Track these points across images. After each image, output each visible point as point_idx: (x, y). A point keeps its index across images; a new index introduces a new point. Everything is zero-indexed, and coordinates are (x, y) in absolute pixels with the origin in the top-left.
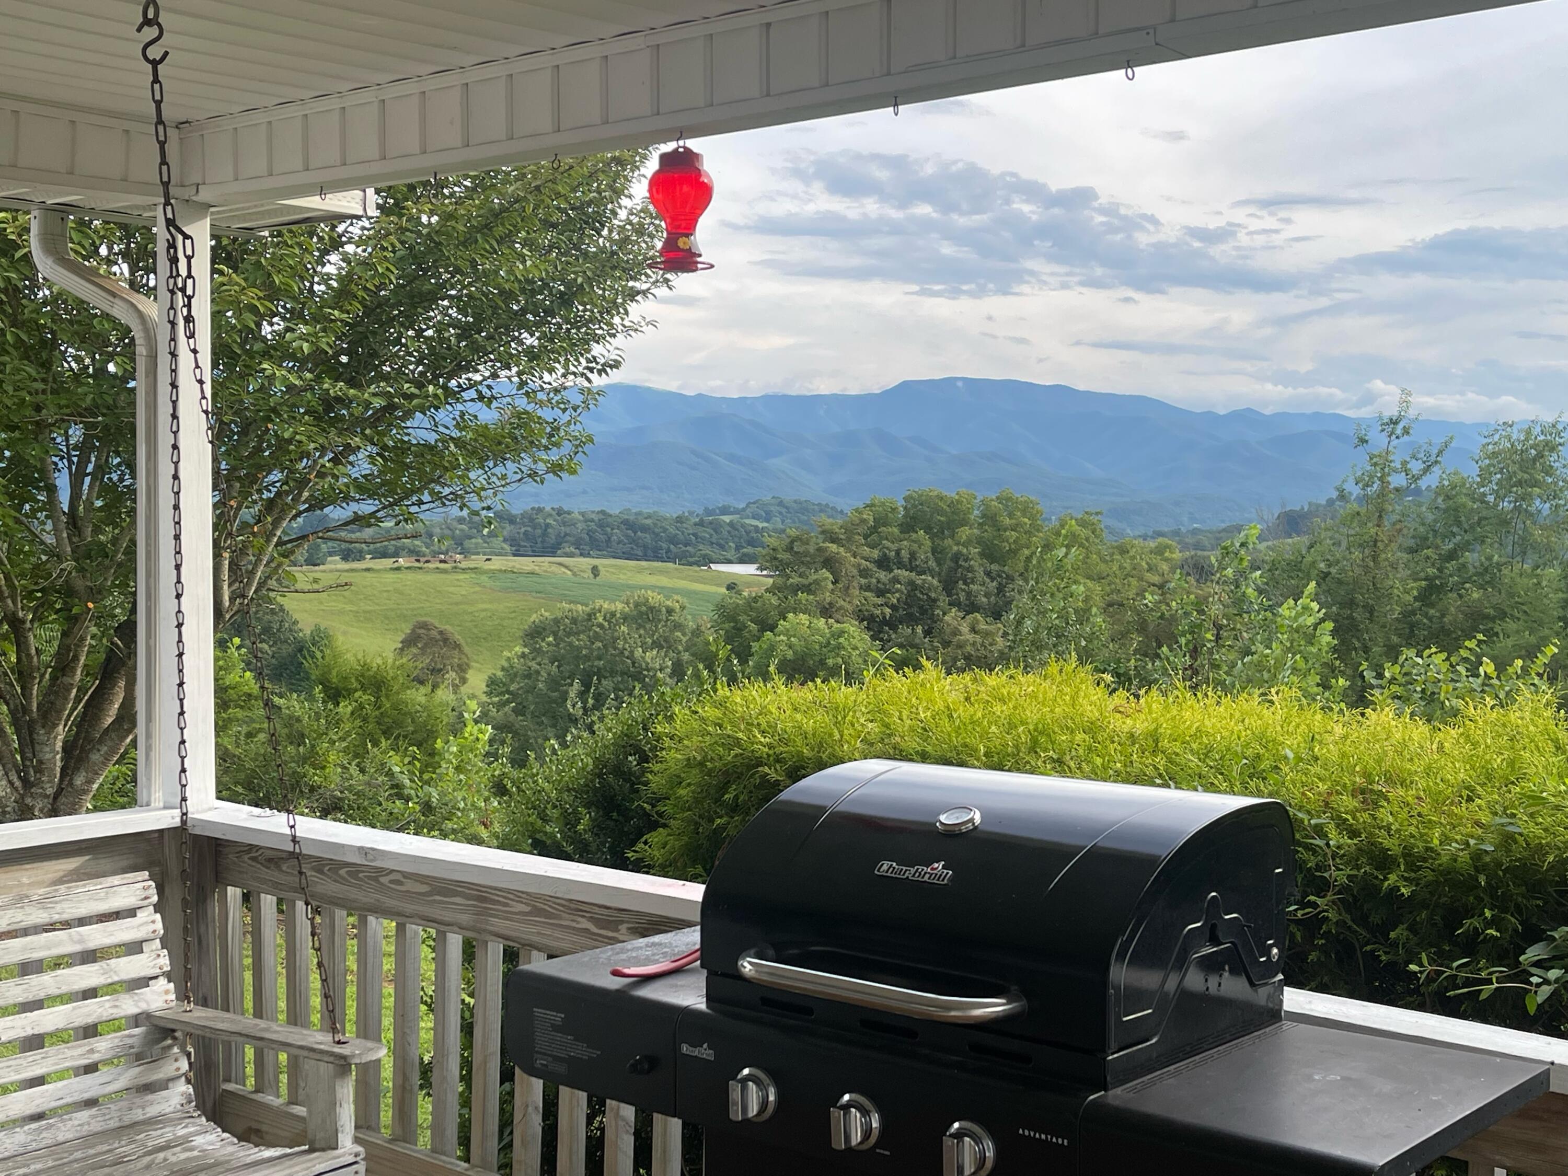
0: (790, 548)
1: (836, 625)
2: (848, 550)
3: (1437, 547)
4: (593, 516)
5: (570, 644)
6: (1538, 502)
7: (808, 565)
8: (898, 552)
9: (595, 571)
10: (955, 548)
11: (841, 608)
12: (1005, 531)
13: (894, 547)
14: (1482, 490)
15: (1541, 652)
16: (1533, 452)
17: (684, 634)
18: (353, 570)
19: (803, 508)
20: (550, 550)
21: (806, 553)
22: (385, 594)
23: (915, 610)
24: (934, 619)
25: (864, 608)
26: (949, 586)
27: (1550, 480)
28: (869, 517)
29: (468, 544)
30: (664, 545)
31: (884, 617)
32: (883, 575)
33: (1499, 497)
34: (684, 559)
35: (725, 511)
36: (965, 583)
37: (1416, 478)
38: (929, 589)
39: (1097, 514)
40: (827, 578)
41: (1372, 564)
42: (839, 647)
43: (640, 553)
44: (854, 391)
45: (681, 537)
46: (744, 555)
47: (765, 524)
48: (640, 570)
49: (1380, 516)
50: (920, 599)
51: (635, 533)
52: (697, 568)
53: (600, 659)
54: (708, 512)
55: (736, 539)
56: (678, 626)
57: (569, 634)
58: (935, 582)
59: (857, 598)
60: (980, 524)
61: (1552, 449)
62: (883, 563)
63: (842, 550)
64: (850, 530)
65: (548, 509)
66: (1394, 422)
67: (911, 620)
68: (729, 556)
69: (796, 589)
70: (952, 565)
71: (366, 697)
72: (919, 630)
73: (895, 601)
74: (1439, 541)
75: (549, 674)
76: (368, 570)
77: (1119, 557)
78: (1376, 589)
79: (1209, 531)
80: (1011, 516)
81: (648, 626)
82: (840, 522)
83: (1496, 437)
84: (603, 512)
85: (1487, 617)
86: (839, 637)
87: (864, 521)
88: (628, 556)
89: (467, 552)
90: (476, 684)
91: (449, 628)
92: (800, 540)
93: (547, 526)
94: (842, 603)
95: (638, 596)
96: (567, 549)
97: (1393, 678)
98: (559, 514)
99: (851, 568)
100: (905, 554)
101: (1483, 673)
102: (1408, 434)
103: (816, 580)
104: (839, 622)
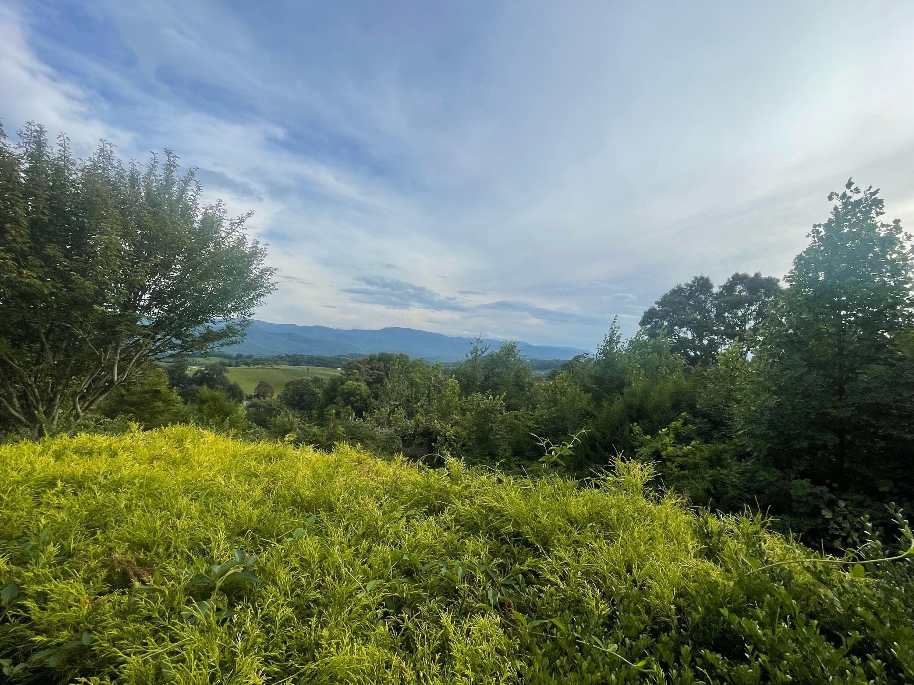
0: (349, 365)
2: (363, 366)
4: (309, 356)
5: (296, 387)
6: (511, 358)
7: (353, 369)
9: (308, 369)
10: (389, 366)
13: (375, 365)
14: (499, 355)
15: (503, 394)
17: (326, 385)
18: (246, 368)
20: (299, 364)
21: (353, 366)
22: (254, 374)
23: (379, 380)
26: (387, 375)
27: (514, 354)
29: (278, 362)
30: (326, 364)
31: (371, 382)
32: (371, 372)
33: (503, 357)
34: (331, 367)
35: (342, 356)
37: (484, 352)
38: (382, 375)
39: (422, 358)
40: (357, 372)
41: (474, 372)
42: (359, 389)
43: (321, 365)
44: (374, 329)
45: (331, 362)
46: (342, 366)
48: (319, 369)
49: (476, 361)
50: (380, 378)
51: (320, 360)
53: (304, 390)
54: (338, 356)
55: (341, 362)
57: (296, 385)
58: (384, 374)
59: (365, 377)
60: (395, 360)
62: (372, 369)
65: (298, 354)
66: (479, 339)
67: (378, 382)
69: (350, 375)
71: (211, 403)
72: (379, 385)
73: (374, 378)
74: (489, 367)
75: (291, 394)
76: (250, 368)
77: (426, 368)
78: (474, 377)
80: (402, 358)
82: (362, 359)
86: (359, 386)
87: (368, 359)
88: (317, 366)
89: (277, 364)
90: (275, 396)
91: (269, 382)
92: (352, 363)
93: (298, 358)
94: (361, 378)
95: (315, 376)
96: (303, 364)
97: (470, 400)
98: (301, 356)
99: (363, 370)
100: (377, 367)
101: (490, 399)
102: (481, 342)
103: (355, 373)
104: (360, 383)
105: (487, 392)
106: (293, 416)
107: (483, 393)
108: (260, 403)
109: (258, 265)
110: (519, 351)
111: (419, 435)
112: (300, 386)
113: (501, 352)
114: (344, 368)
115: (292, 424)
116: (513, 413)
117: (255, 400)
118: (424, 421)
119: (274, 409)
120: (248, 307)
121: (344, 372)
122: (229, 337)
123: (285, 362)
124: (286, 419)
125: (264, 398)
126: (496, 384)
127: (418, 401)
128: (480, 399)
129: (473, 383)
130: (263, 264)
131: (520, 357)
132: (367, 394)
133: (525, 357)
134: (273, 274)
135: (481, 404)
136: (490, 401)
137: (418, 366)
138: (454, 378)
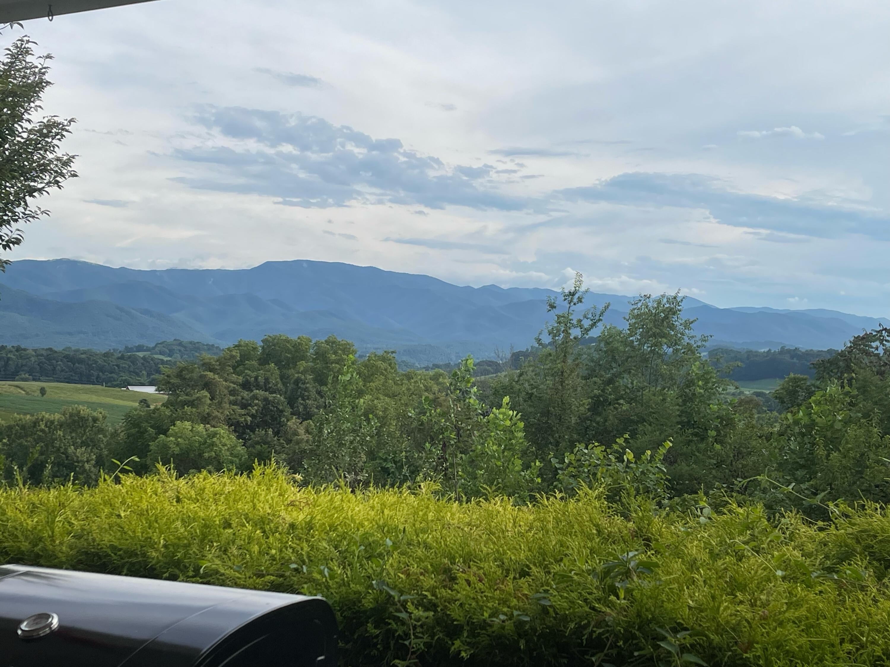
0: (179, 375)
1: (212, 429)
2: (221, 377)
3: (602, 376)
4: (44, 353)
5: (21, 445)
6: (665, 347)
7: (193, 387)
8: (256, 378)
9: (43, 391)
10: (296, 375)
11: (216, 417)
12: (332, 363)
13: (254, 374)
14: (631, 338)
15: (662, 445)
16: (663, 315)
17: (105, 436)
19: (196, 347)
21: (191, 379)
23: (268, 418)
24: (281, 425)
25: (232, 417)
26: (291, 402)
27: (673, 333)
28: (236, 354)
30: (95, 373)
31: (247, 424)
32: (245, 394)
33: (642, 344)
34: (110, 383)
35: (140, 348)
36: (303, 399)
37: (587, 330)
38: (278, 403)
39: (393, 352)
40: (206, 396)
41: (560, 387)
42: (213, 444)
43: (76, 378)
45: (107, 367)
46: (153, 380)
47: (169, 359)
48: (77, 390)
49: (565, 356)
50: (271, 411)
51: (74, 364)
52: (119, 389)
54: (128, 349)
55: (148, 369)
56: (101, 431)
57: (20, 437)
58: (282, 398)
59: (227, 409)
60: (314, 359)
61: (674, 314)
62: (246, 386)
63: (217, 376)
64: (222, 363)
65: (9, 347)
66: (572, 294)
67: (265, 424)
68: (142, 381)
69: (183, 404)
70: (295, 387)
72: (270, 432)
73: (254, 412)
74: (602, 372)
77: (407, 382)
78: (563, 404)
80: (335, 353)
81: (79, 431)
82: (216, 357)
83: (639, 305)
84: (50, 349)
85: (632, 421)
86: (213, 437)
87: (232, 357)
88: (69, 381)
92: (187, 369)
93: (9, 359)
94: (217, 413)
95: (73, 409)
96: (23, 376)
97: (570, 463)
98: (17, 350)
99: (223, 389)
100: (261, 380)
101: (626, 460)
102: (581, 302)
103: (198, 398)
104: (214, 427)
105: (617, 440)
107: (608, 442)
110: (687, 325)
113: (633, 330)
114: (166, 385)
121: (164, 397)
128: (597, 460)
129: (560, 420)
130: (39, 108)
131: (690, 342)
132: (237, 460)
133: (704, 343)
134: (63, 136)
135: (602, 473)
136: (627, 467)
137: (382, 374)
138: (507, 404)
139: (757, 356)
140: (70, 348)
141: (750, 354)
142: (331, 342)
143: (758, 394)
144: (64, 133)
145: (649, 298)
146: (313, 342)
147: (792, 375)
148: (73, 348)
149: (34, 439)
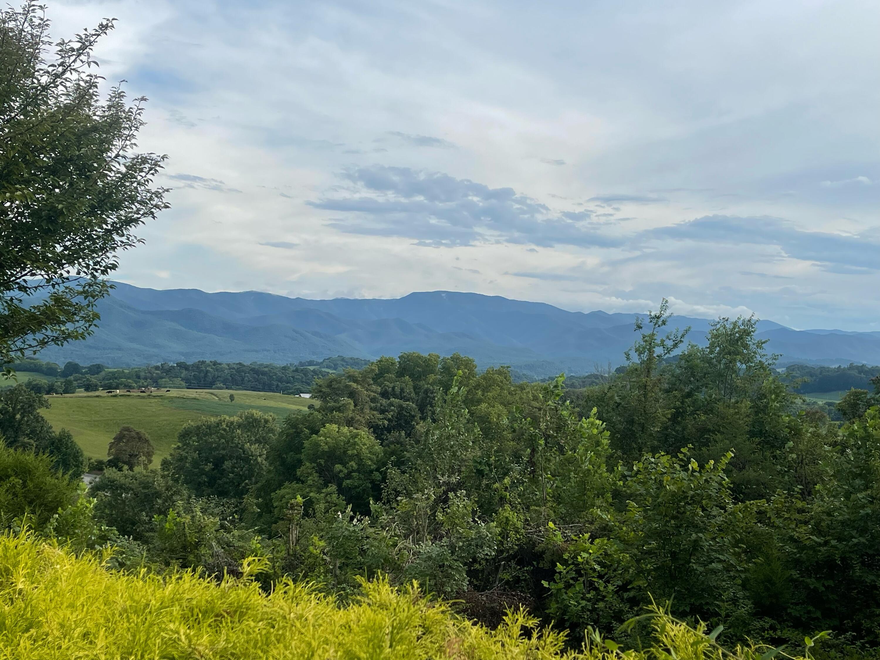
0: (329, 386)
1: (355, 431)
2: (363, 387)
3: (681, 390)
4: (235, 366)
5: (206, 441)
6: (739, 364)
7: (340, 396)
8: (393, 388)
9: (232, 397)
10: (426, 386)
11: (358, 420)
12: (455, 376)
13: (391, 385)
14: (710, 356)
15: (724, 455)
16: (738, 336)
17: (274, 435)
18: (89, 397)
19: (355, 362)
20: (210, 385)
21: (338, 389)
22: (107, 411)
23: (402, 422)
24: (412, 427)
25: (372, 421)
26: (422, 408)
27: (746, 352)
28: (376, 368)
29: (162, 381)
30: (275, 383)
31: (384, 426)
32: (384, 401)
33: (719, 360)
34: (287, 391)
35: (311, 363)
36: (431, 406)
37: (669, 350)
38: (410, 410)
39: (508, 367)
40: (350, 403)
41: (643, 399)
42: (355, 444)
43: (261, 387)
44: (386, 297)
45: (285, 378)
46: (312, 388)
47: (333, 371)
48: (259, 397)
49: (649, 371)
50: (405, 415)
51: (258, 376)
52: (293, 396)
53: (224, 449)
54: (301, 364)
56: (271, 430)
57: (205, 435)
58: (414, 406)
59: (368, 414)
60: (441, 372)
61: (748, 334)
62: (385, 394)
63: (359, 387)
64: (365, 375)
65: (208, 361)
66: (657, 317)
67: (399, 427)
69: (332, 410)
70: (424, 396)
72: (403, 433)
73: (391, 416)
74: (682, 386)
75: (193, 458)
76: (97, 396)
77: (520, 392)
78: (646, 414)
79: (579, 378)
80: (458, 368)
81: (253, 430)
82: (359, 371)
83: (718, 326)
84: (240, 364)
85: (709, 431)
86: (355, 438)
87: (372, 370)
88: (254, 389)
89: (158, 386)
90: (156, 464)
91: (143, 431)
92: (336, 381)
93: (207, 371)
94: (359, 417)
95: (248, 413)
96: (219, 385)
97: (639, 471)
98: (214, 365)
99: (364, 397)
100: (398, 390)
101: (691, 469)
102: (665, 324)
103: (343, 404)
104: (357, 429)
105: (682, 450)
106: (204, 511)
107: (674, 452)
108: (122, 480)
109: (123, 148)
110: (760, 345)
111: (508, 559)
112: (213, 439)
113: (712, 346)
114: (319, 393)
115: (200, 530)
116: (754, 505)
117: (111, 473)
118: (519, 524)
119: (158, 495)
120: (102, 249)
121: (317, 403)
122: (60, 322)
123: (178, 381)
124: (187, 519)
125: (131, 469)
126: (704, 430)
127: (506, 474)
128: (664, 468)
129: (643, 428)
130: (134, 146)
131: (762, 360)
132: (374, 457)
133: (774, 361)
134: (156, 171)
135: (667, 481)
136: (692, 475)
137: (498, 385)
138: (595, 414)
139: (828, 371)
140: (256, 362)
141: (822, 369)
142: (456, 359)
143: (830, 404)
144: (157, 168)
145: (727, 320)
146: (441, 358)
147: (853, 389)
148: (258, 363)
149: (217, 436)
